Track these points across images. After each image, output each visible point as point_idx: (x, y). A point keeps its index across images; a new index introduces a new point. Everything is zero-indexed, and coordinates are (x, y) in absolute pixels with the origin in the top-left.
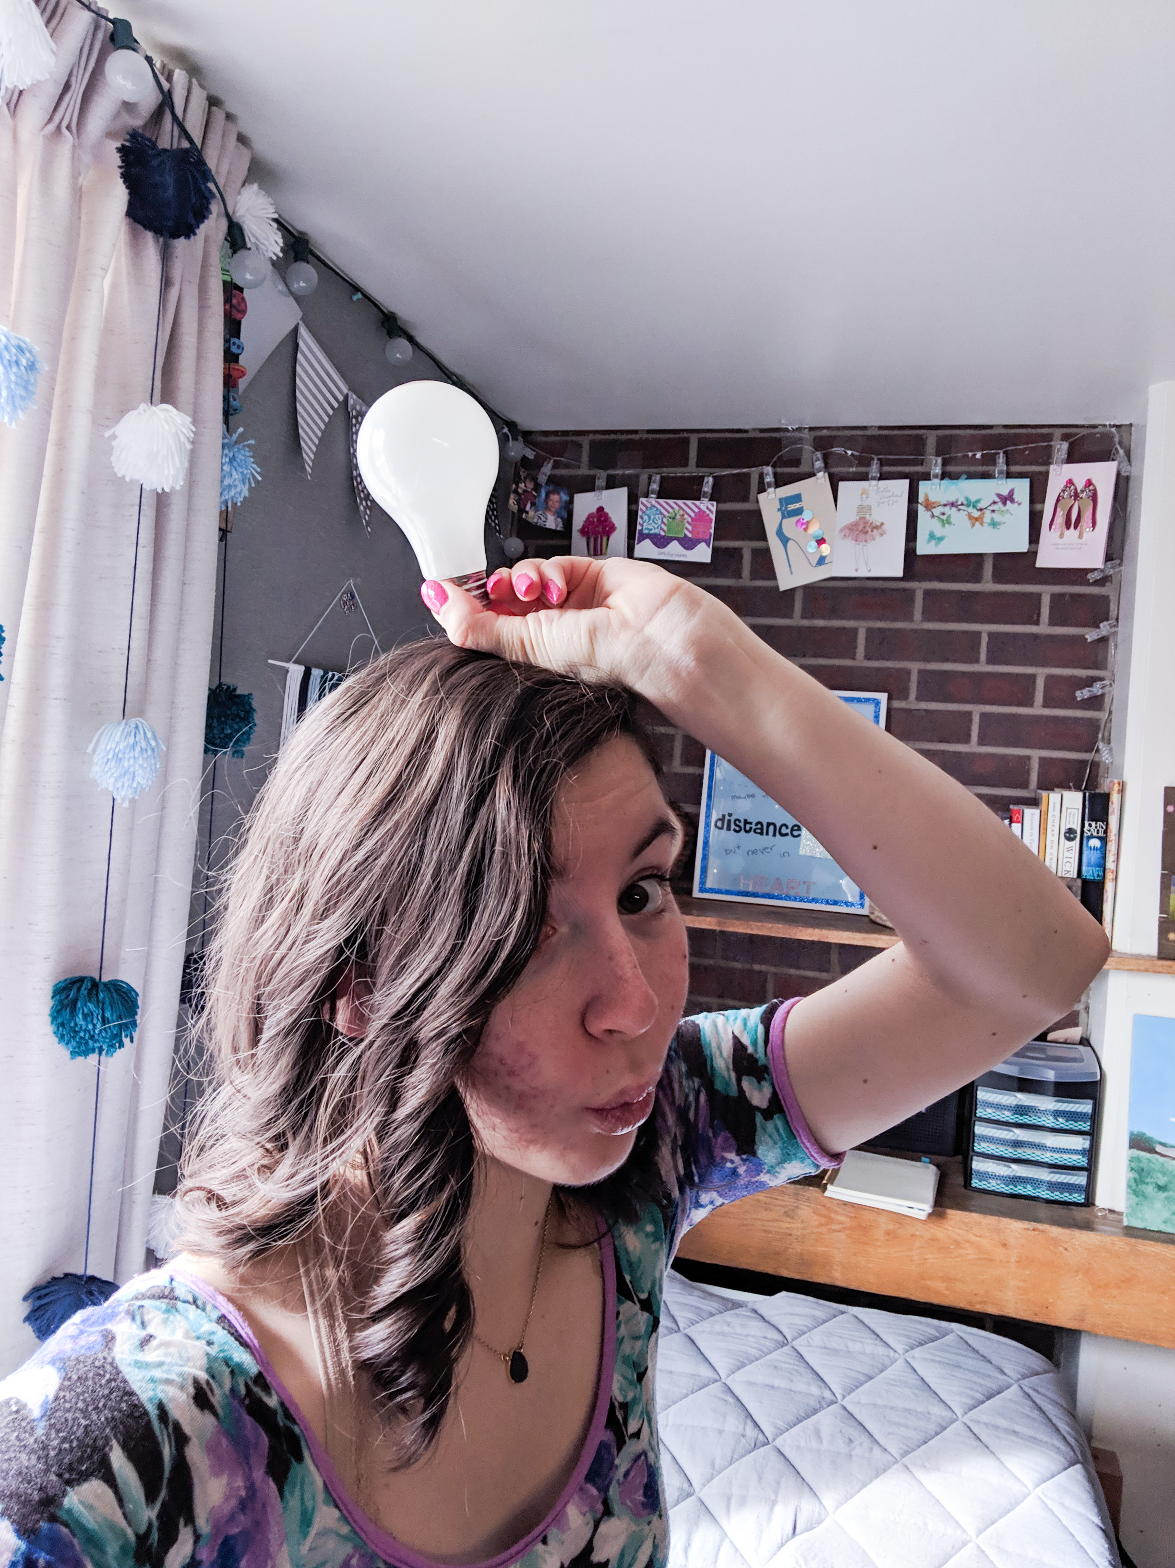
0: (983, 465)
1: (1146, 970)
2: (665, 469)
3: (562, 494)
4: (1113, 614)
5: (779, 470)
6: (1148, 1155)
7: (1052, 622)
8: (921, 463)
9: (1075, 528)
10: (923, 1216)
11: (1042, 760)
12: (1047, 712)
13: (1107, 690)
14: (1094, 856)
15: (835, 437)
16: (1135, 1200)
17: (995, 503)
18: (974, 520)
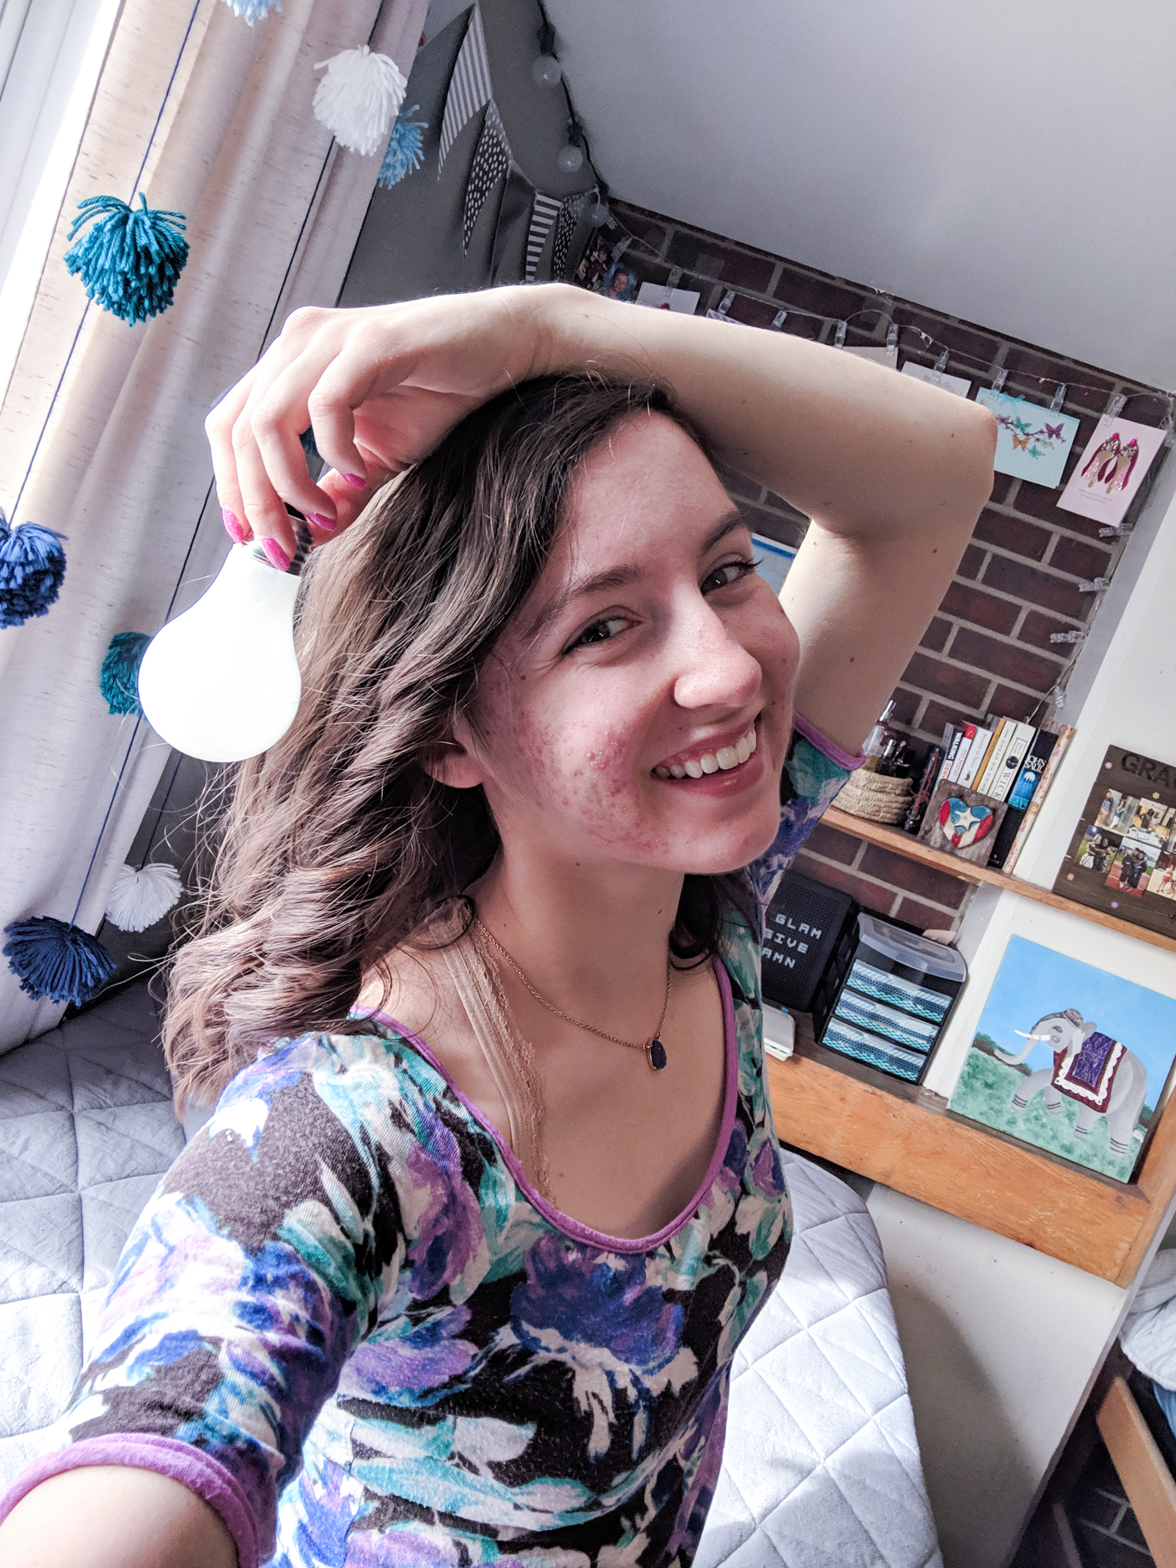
0: (1042, 391)
1: (1040, 900)
2: (741, 288)
3: (631, 277)
4: (1108, 573)
5: (852, 328)
6: (985, 1055)
7: (1053, 563)
8: (986, 369)
9: (1107, 481)
10: (783, 1057)
11: (1000, 688)
12: (1020, 644)
13: (1079, 640)
14: (1026, 788)
15: (915, 315)
16: (963, 1089)
17: (1042, 432)
18: (1017, 442)
